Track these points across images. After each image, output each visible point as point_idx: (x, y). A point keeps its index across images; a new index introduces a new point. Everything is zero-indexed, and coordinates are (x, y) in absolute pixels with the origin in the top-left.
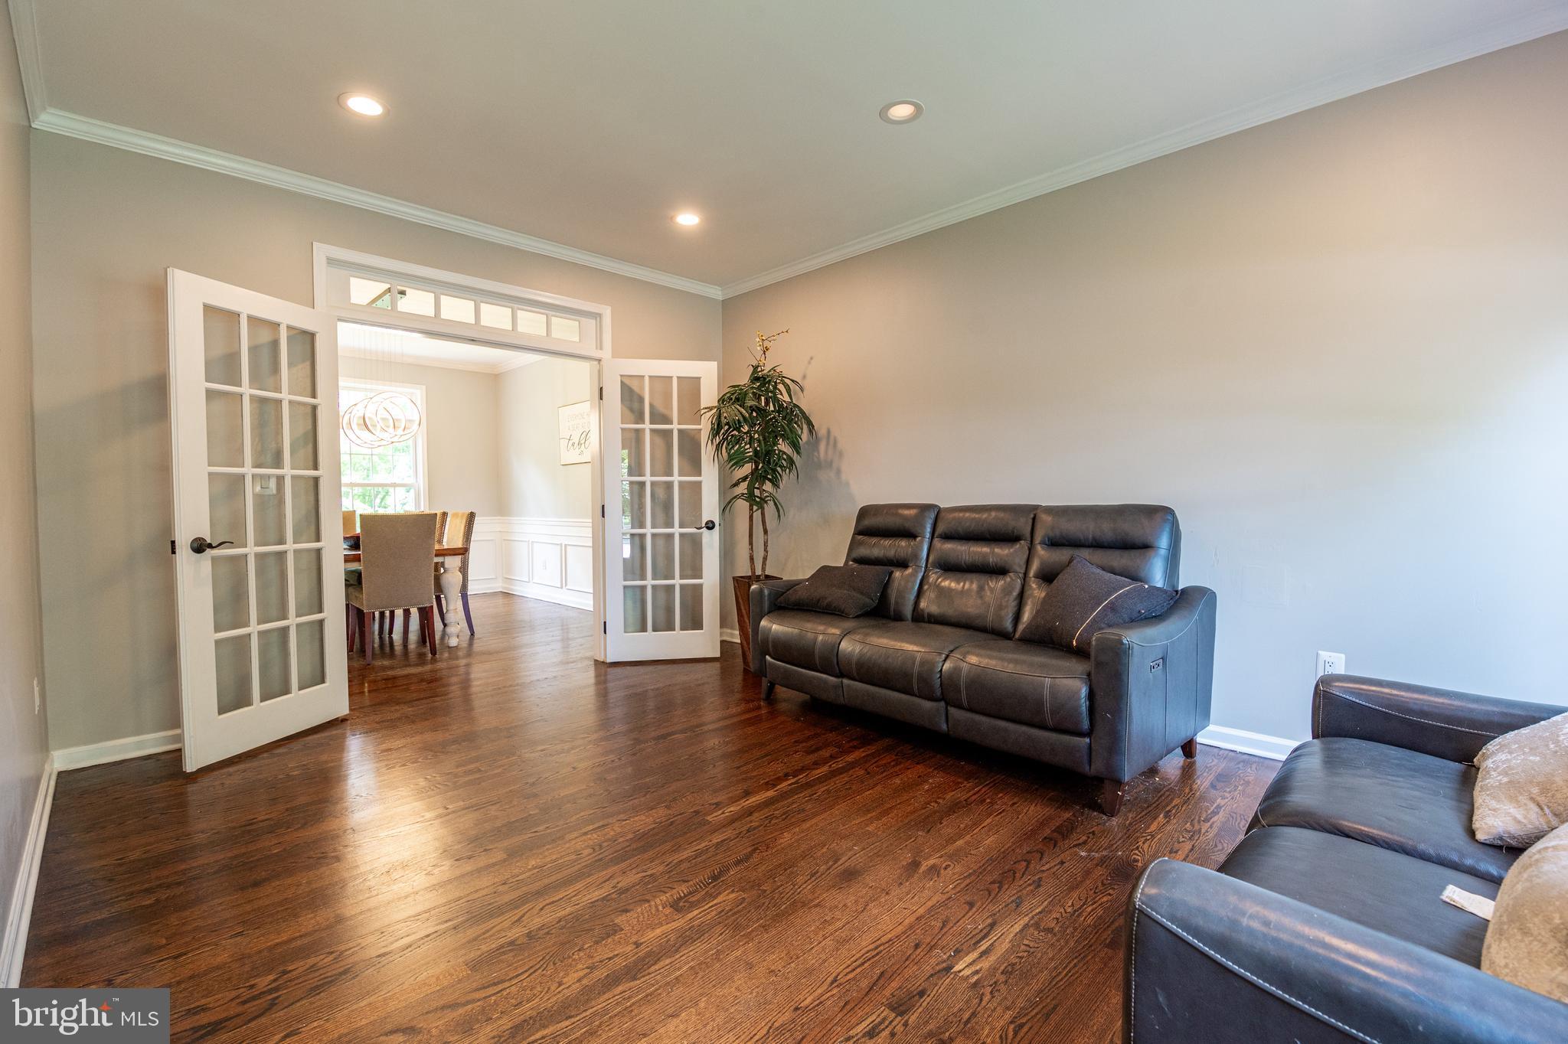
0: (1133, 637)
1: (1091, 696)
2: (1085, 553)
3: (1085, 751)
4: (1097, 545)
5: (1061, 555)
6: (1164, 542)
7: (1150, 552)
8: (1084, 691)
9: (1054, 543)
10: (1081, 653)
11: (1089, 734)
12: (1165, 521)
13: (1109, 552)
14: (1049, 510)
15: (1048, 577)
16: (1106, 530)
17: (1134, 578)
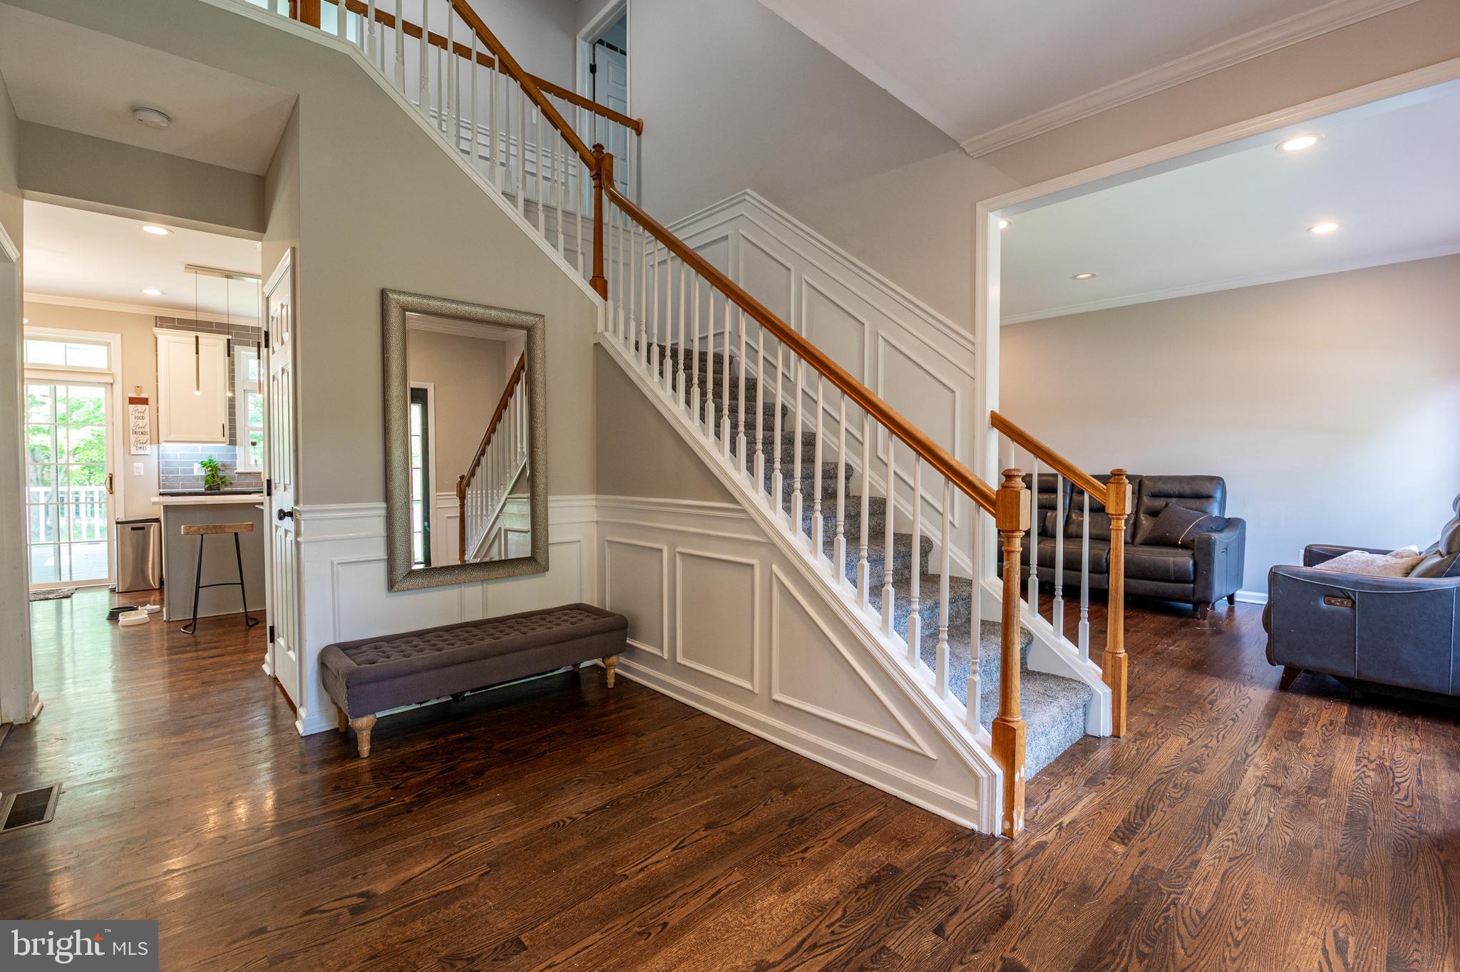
0: (1215, 536)
1: (1195, 564)
2: (1174, 500)
3: (1191, 590)
4: (1181, 496)
5: (1160, 503)
6: (1218, 495)
7: (1211, 500)
8: (1191, 562)
9: (1155, 495)
10: (1184, 546)
11: (1193, 582)
12: (1219, 484)
13: (1188, 500)
14: (1151, 478)
15: (1154, 513)
16: (1187, 489)
17: (1205, 512)
